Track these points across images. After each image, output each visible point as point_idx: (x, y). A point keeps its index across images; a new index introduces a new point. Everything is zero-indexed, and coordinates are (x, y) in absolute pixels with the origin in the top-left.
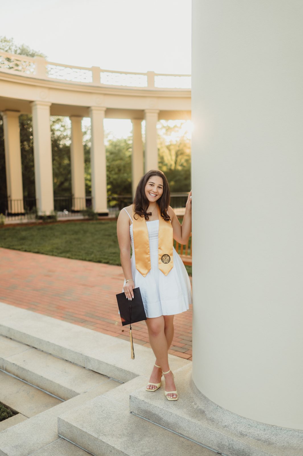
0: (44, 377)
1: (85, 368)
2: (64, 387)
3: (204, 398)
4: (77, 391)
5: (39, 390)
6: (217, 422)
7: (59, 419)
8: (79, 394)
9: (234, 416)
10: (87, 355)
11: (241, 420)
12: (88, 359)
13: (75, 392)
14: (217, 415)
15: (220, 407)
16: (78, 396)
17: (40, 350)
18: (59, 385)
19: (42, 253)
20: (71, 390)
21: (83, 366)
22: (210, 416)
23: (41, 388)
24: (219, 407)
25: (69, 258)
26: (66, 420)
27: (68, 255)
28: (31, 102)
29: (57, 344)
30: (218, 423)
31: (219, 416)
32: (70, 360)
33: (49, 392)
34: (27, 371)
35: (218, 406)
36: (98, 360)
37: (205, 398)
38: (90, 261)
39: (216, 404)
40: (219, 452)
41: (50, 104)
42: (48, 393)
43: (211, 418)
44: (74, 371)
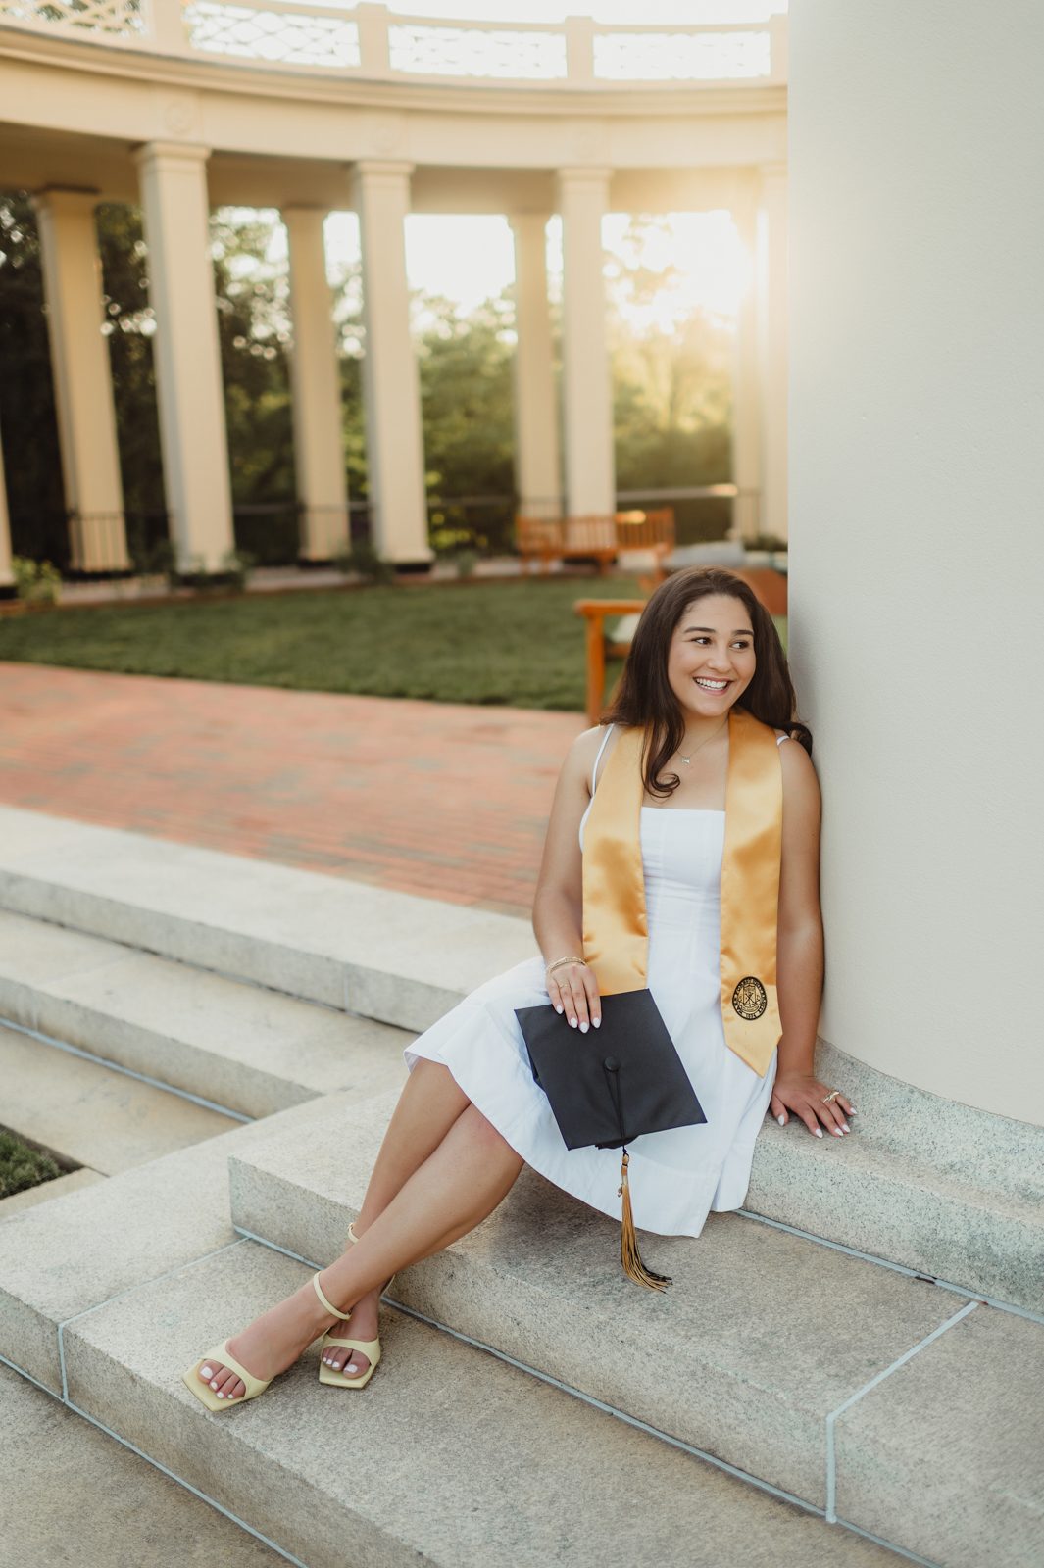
0: (184, 1038)
1: (342, 1011)
2: (263, 1074)
3: (849, 1066)
4: (313, 1084)
5: (166, 1092)
6: (912, 1154)
7: (234, 1163)
8: (318, 1094)
9: (988, 1124)
10: (352, 961)
11: (1023, 1140)
12: (353, 975)
13: (302, 1087)
14: (909, 1127)
15: (923, 1094)
16: (319, 1101)
17: (169, 958)
18: (241, 1067)
19: (190, 677)
20: (290, 1083)
21: (339, 1004)
22: (879, 1134)
23: (174, 1086)
24: (916, 1094)
25: (287, 686)
26: (262, 1167)
27: (283, 678)
28: (136, 146)
29: (232, 927)
30: (915, 1158)
31: (917, 1131)
32: (285, 986)
33: (205, 1098)
34: (120, 1024)
35: (912, 1092)
36: (394, 978)
37: (852, 1064)
38: (365, 692)
39: (901, 1085)
40: (922, 1276)
41: (205, 153)
42: (203, 1102)
43: (881, 1141)
44: (301, 1023)
